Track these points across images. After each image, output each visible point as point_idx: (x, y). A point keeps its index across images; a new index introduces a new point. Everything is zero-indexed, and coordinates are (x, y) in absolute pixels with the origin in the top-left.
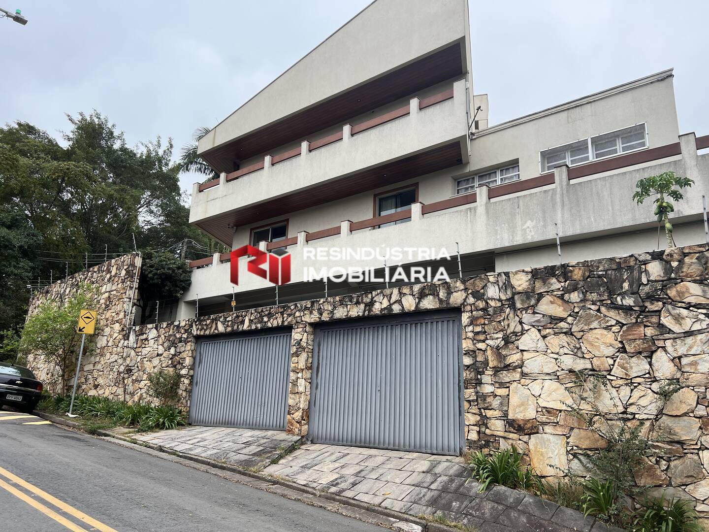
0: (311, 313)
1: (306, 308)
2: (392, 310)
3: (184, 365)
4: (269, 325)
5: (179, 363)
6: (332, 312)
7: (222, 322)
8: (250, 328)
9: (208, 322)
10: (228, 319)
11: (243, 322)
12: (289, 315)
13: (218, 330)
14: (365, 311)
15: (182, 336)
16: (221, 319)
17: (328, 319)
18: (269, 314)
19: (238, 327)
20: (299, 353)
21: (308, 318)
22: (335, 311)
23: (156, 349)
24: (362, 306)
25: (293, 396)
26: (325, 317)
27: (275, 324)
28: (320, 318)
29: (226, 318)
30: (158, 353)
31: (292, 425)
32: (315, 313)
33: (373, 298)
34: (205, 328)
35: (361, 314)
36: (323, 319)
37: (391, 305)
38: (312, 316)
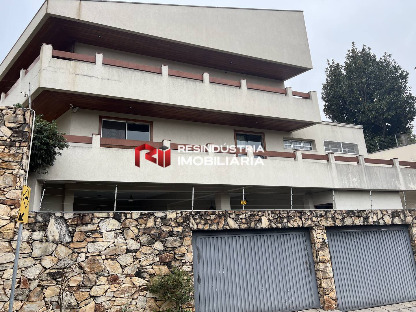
0: (327, 219)
1: (321, 216)
2: (379, 223)
3: (183, 261)
4: (290, 225)
5: (175, 259)
6: (342, 220)
7: (233, 219)
8: (269, 227)
9: (213, 217)
10: (241, 217)
11: (260, 221)
12: (307, 219)
13: (228, 226)
14: (364, 222)
15: (172, 229)
16: (233, 216)
17: (341, 225)
18: (288, 216)
19: (256, 224)
20: (323, 248)
21: (324, 223)
22: (345, 220)
23: (125, 245)
24: (362, 219)
25: (325, 281)
26: (338, 223)
27: (296, 225)
28: (335, 224)
29: (238, 216)
30: (127, 249)
31: (330, 302)
32: (330, 220)
33: (367, 214)
34: (210, 222)
35: (362, 224)
36: (337, 224)
37: (378, 220)
38: (328, 222)
